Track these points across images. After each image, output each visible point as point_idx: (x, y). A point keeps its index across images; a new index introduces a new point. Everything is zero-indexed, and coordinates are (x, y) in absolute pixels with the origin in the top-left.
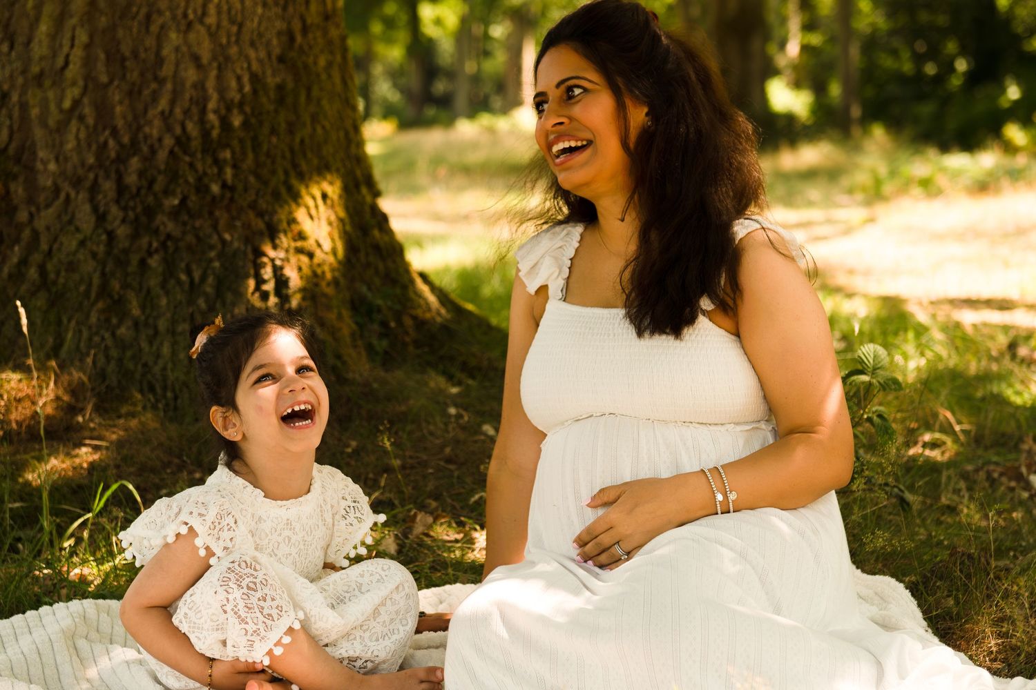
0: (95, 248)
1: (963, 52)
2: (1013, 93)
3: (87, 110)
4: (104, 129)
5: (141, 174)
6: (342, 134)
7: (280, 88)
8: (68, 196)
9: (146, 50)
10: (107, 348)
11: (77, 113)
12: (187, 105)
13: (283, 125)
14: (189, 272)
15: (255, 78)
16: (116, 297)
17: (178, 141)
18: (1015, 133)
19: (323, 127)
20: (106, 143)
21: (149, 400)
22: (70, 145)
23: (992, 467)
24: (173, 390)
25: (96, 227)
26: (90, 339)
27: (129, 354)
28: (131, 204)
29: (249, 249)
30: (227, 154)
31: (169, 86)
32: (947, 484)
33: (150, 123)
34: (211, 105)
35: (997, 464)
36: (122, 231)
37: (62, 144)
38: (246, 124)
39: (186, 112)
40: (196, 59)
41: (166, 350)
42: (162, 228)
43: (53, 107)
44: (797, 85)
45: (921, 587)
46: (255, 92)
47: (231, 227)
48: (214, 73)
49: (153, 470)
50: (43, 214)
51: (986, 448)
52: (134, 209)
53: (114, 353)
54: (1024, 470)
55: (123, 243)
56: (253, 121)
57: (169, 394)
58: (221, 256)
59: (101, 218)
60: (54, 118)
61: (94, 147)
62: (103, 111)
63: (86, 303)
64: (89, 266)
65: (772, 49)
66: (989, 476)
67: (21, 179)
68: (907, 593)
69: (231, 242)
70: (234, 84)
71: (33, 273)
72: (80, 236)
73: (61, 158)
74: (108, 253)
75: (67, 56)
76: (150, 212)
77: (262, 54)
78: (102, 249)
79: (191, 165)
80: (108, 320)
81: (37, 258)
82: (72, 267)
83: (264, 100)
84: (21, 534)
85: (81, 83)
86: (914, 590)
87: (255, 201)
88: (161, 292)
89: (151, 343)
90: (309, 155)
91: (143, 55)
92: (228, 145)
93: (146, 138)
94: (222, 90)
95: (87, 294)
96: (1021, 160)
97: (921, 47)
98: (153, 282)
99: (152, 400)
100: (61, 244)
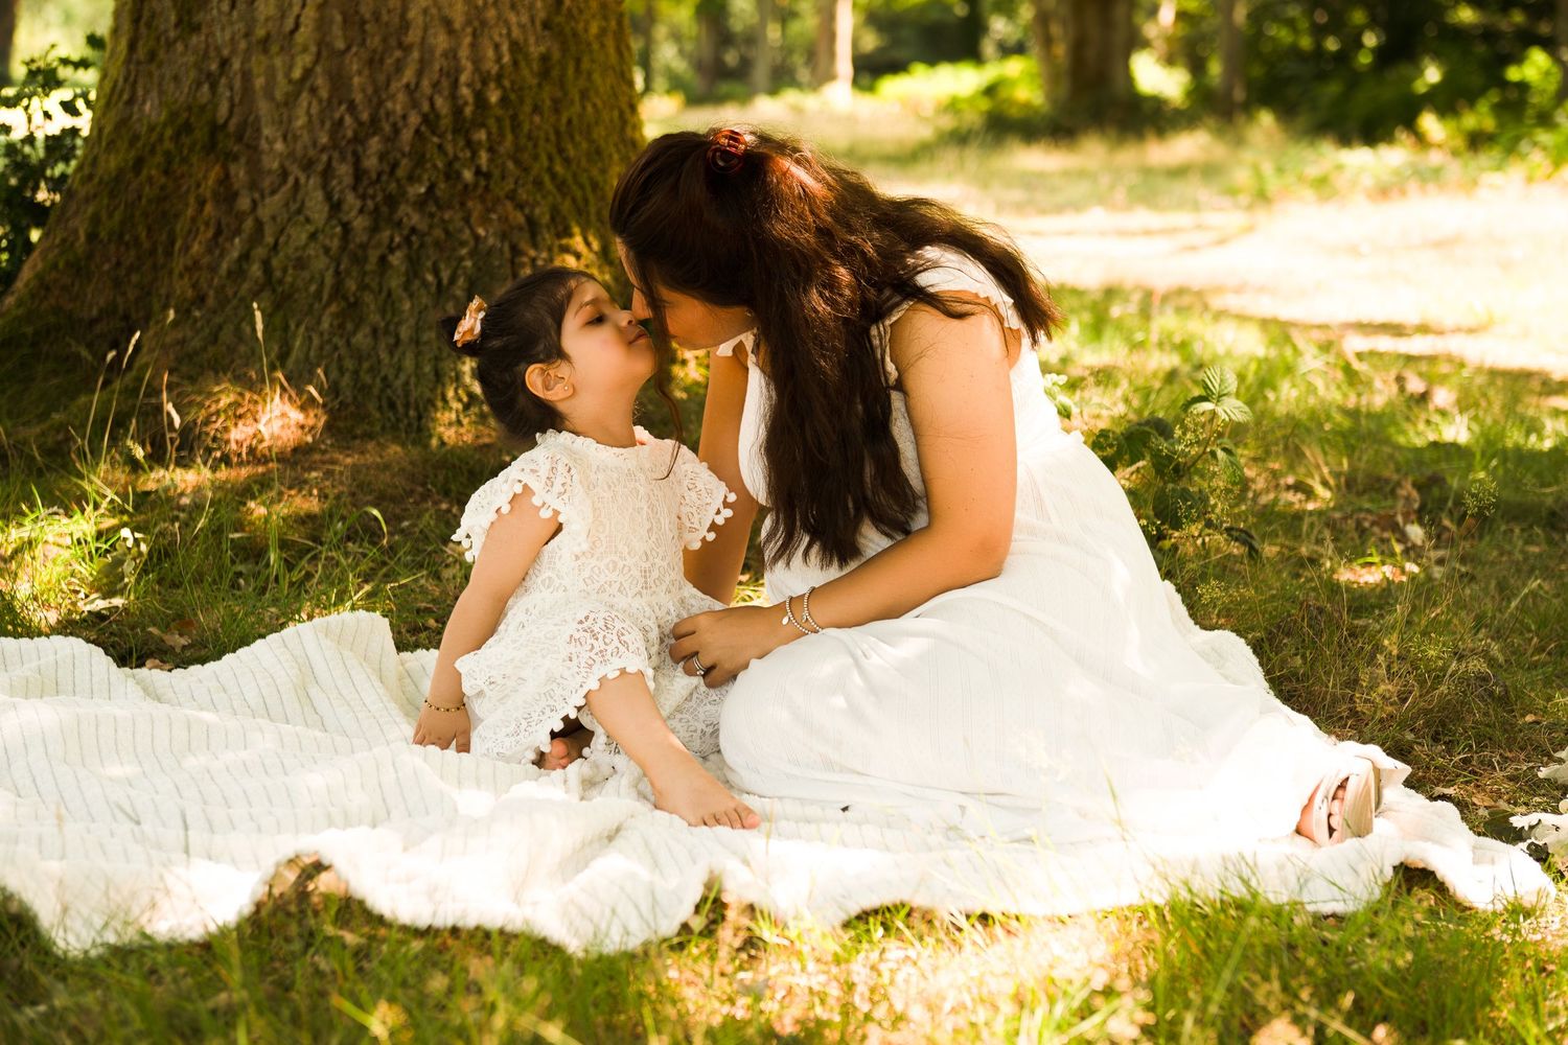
0: (327, 242)
1: (1373, 23)
2: (1432, 74)
3: (320, 81)
4: (340, 104)
5: (382, 157)
6: (616, 114)
7: (545, 59)
8: (297, 181)
9: (389, 11)
10: (340, 359)
11: (308, 84)
12: (436, 76)
13: (548, 103)
14: (436, 272)
15: (515, 47)
16: (352, 300)
17: (425, 119)
18: (1429, 122)
19: (594, 105)
20: (341, 120)
21: (389, 419)
22: (300, 122)
23: (1362, 515)
24: (417, 409)
25: (330, 217)
26: (321, 348)
27: (366, 365)
28: (371, 191)
29: (506, 248)
30: (481, 135)
31: (416, 55)
32: (1308, 535)
33: (393, 97)
34: (464, 78)
35: (1369, 511)
36: (360, 223)
37: (290, 121)
38: (504, 101)
39: (435, 85)
40: (447, 23)
41: (409, 363)
42: (405, 220)
43: (280, 77)
44: (1170, 60)
45: (1266, 646)
46: (515, 63)
47: (485, 221)
48: (468, 40)
49: (393, 499)
50: (267, 201)
51: (1360, 494)
52: (373, 197)
53: (349, 364)
54: (1400, 519)
55: (362, 237)
56: (513, 97)
57: (412, 413)
58: (472, 254)
59: (335, 207)
60: (281, 90)
61: (328, 125)
62: (338, 81)
63: (317, 306)
64: (320, 263)
65: (1139, 18)
66: (1359, 523)
67: (243, 160)
68: (1248, 650)
69: (486, 237)
70: (490, 53)
71: (255, 270)
72: (310, 228)
73: (289, 136)
74: (343, 248)
75: (298, 16)
76: (392, 201)
77: (525, 19)
78: (335, 244)
79: (440, 147)
80: (341, 326)
81: (260, 252)
82: (301, 264)
83: (526, 72)
84: (240, 568)
85: (313, 49)
86: (1257, 648)
87: (514, 191)
88: (404, 295)
89: (391, 354)
90: (578, 138)
91: (385, 17)
92: (483, 125)
93: (388, 114)
94: (477, 61)
95: (318, 294)
96: (1435, 158)
97: (1321, 17)
98: (395, 282)
99: (393, 419)
100: (289, 236)
